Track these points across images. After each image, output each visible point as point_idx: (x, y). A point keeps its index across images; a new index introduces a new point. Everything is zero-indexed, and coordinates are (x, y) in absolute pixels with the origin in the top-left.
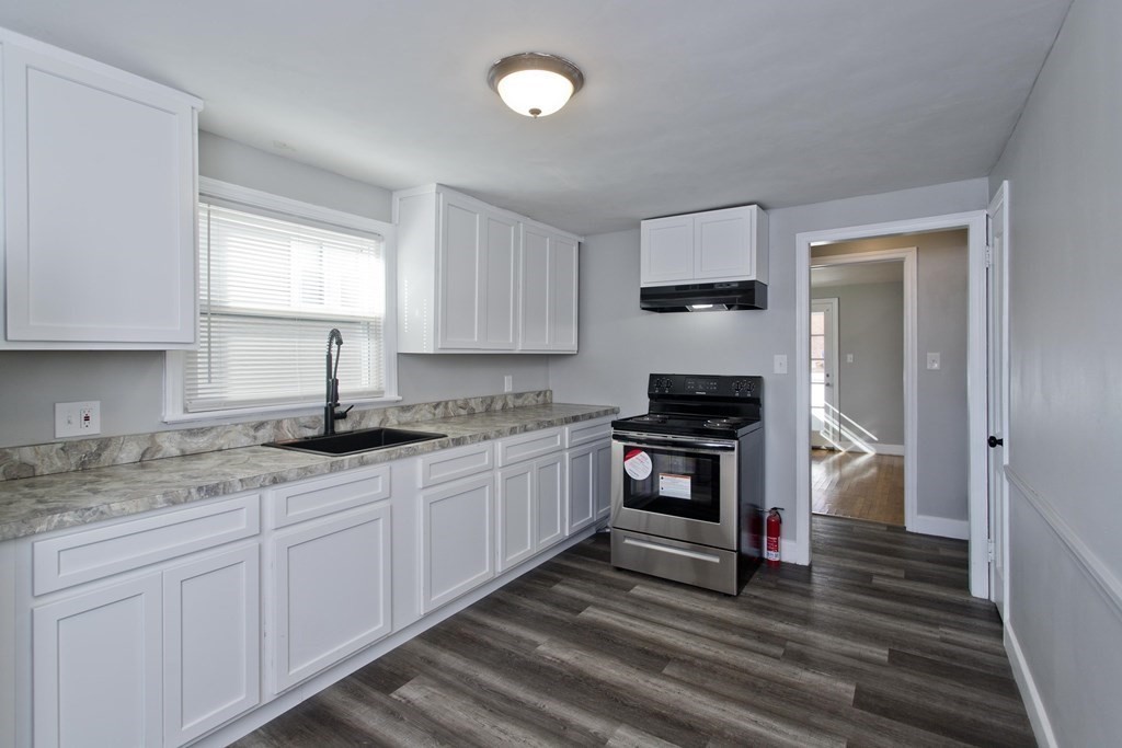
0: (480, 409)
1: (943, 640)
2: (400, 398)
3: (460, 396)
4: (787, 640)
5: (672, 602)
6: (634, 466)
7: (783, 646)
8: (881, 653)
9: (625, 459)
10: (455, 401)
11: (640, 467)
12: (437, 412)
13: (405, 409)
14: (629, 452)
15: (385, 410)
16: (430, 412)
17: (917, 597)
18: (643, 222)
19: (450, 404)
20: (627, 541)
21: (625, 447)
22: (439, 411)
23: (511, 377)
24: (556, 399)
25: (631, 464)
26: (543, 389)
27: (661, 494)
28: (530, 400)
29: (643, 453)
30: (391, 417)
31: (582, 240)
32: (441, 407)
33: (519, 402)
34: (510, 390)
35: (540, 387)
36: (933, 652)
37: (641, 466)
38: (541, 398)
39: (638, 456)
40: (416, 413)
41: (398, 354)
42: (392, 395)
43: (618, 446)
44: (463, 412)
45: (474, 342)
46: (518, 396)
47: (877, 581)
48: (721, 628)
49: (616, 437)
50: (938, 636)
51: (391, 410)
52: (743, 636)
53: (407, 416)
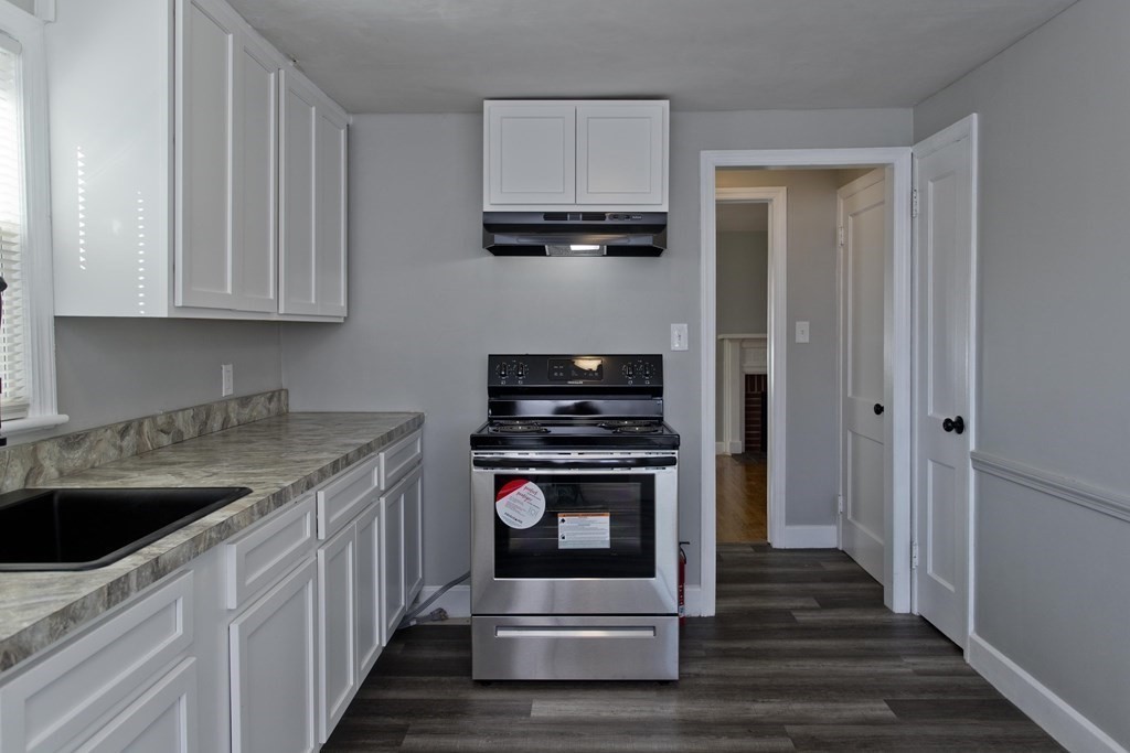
0: (190, 431)
1: (919, 673)
2: (64, 418)
3: (158, 407)
4: (782, 724)
5: (604, 714)
6: (514, 508)
7: (785, 734)
8: (880, 709)
9: (497, 497)
10: (153, 418)
11: (525, 508)
12: (125, 443)
13: (71, 441)
14: (503, 485)
15: (35, 448)
16: (114, 445)
17: (852, 627)
18: (487, 103)
19: (146, 427)
20: (501, 634)
21: (497, 477)
22: (129, 441)
23: (230, 367)
24: (296, 404)
25: (508, 504)
26: (274, 387)
27: (561, 547)
28: (260, 410)
29: (530, 485)
30: (47, 463)
31: (351, 120)
32: (132, 432)
33: (246, 413)
34: (230, 392)
35: (269, 385)
36: (923, 690)
37: (526, 506)
38: (273, 406)
39: (521, 490)
40: (91, 449)
41: (57, 318)
42: (45, 414)
43: (484, 479)
44: (165, 440)
45: (226, 297)
46: (244, 401)
47: (802, 617)
48: (696, 734)
49: (479, 463)
50: (910, 670)
51: (47, 446)
52: (732, 736)
53: (76, 458)
